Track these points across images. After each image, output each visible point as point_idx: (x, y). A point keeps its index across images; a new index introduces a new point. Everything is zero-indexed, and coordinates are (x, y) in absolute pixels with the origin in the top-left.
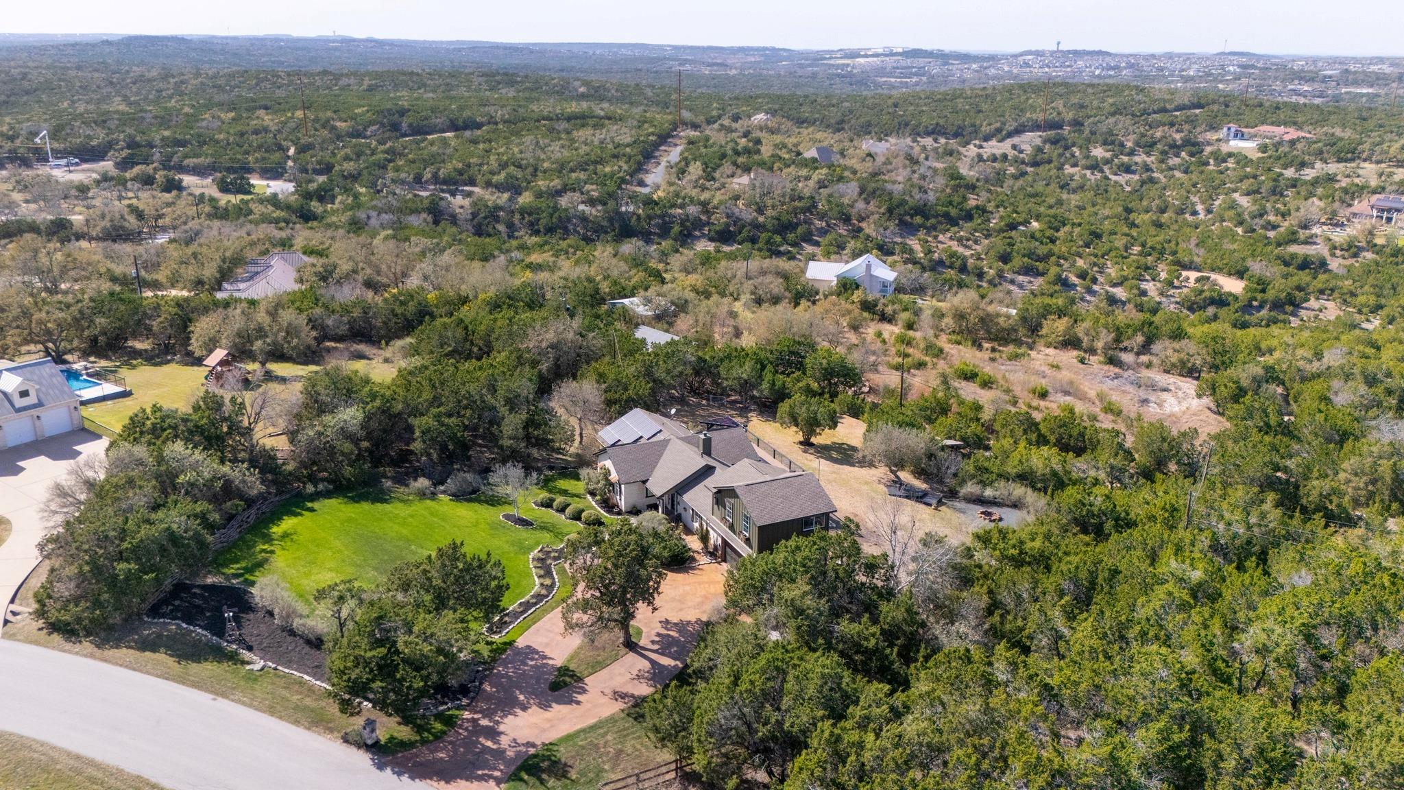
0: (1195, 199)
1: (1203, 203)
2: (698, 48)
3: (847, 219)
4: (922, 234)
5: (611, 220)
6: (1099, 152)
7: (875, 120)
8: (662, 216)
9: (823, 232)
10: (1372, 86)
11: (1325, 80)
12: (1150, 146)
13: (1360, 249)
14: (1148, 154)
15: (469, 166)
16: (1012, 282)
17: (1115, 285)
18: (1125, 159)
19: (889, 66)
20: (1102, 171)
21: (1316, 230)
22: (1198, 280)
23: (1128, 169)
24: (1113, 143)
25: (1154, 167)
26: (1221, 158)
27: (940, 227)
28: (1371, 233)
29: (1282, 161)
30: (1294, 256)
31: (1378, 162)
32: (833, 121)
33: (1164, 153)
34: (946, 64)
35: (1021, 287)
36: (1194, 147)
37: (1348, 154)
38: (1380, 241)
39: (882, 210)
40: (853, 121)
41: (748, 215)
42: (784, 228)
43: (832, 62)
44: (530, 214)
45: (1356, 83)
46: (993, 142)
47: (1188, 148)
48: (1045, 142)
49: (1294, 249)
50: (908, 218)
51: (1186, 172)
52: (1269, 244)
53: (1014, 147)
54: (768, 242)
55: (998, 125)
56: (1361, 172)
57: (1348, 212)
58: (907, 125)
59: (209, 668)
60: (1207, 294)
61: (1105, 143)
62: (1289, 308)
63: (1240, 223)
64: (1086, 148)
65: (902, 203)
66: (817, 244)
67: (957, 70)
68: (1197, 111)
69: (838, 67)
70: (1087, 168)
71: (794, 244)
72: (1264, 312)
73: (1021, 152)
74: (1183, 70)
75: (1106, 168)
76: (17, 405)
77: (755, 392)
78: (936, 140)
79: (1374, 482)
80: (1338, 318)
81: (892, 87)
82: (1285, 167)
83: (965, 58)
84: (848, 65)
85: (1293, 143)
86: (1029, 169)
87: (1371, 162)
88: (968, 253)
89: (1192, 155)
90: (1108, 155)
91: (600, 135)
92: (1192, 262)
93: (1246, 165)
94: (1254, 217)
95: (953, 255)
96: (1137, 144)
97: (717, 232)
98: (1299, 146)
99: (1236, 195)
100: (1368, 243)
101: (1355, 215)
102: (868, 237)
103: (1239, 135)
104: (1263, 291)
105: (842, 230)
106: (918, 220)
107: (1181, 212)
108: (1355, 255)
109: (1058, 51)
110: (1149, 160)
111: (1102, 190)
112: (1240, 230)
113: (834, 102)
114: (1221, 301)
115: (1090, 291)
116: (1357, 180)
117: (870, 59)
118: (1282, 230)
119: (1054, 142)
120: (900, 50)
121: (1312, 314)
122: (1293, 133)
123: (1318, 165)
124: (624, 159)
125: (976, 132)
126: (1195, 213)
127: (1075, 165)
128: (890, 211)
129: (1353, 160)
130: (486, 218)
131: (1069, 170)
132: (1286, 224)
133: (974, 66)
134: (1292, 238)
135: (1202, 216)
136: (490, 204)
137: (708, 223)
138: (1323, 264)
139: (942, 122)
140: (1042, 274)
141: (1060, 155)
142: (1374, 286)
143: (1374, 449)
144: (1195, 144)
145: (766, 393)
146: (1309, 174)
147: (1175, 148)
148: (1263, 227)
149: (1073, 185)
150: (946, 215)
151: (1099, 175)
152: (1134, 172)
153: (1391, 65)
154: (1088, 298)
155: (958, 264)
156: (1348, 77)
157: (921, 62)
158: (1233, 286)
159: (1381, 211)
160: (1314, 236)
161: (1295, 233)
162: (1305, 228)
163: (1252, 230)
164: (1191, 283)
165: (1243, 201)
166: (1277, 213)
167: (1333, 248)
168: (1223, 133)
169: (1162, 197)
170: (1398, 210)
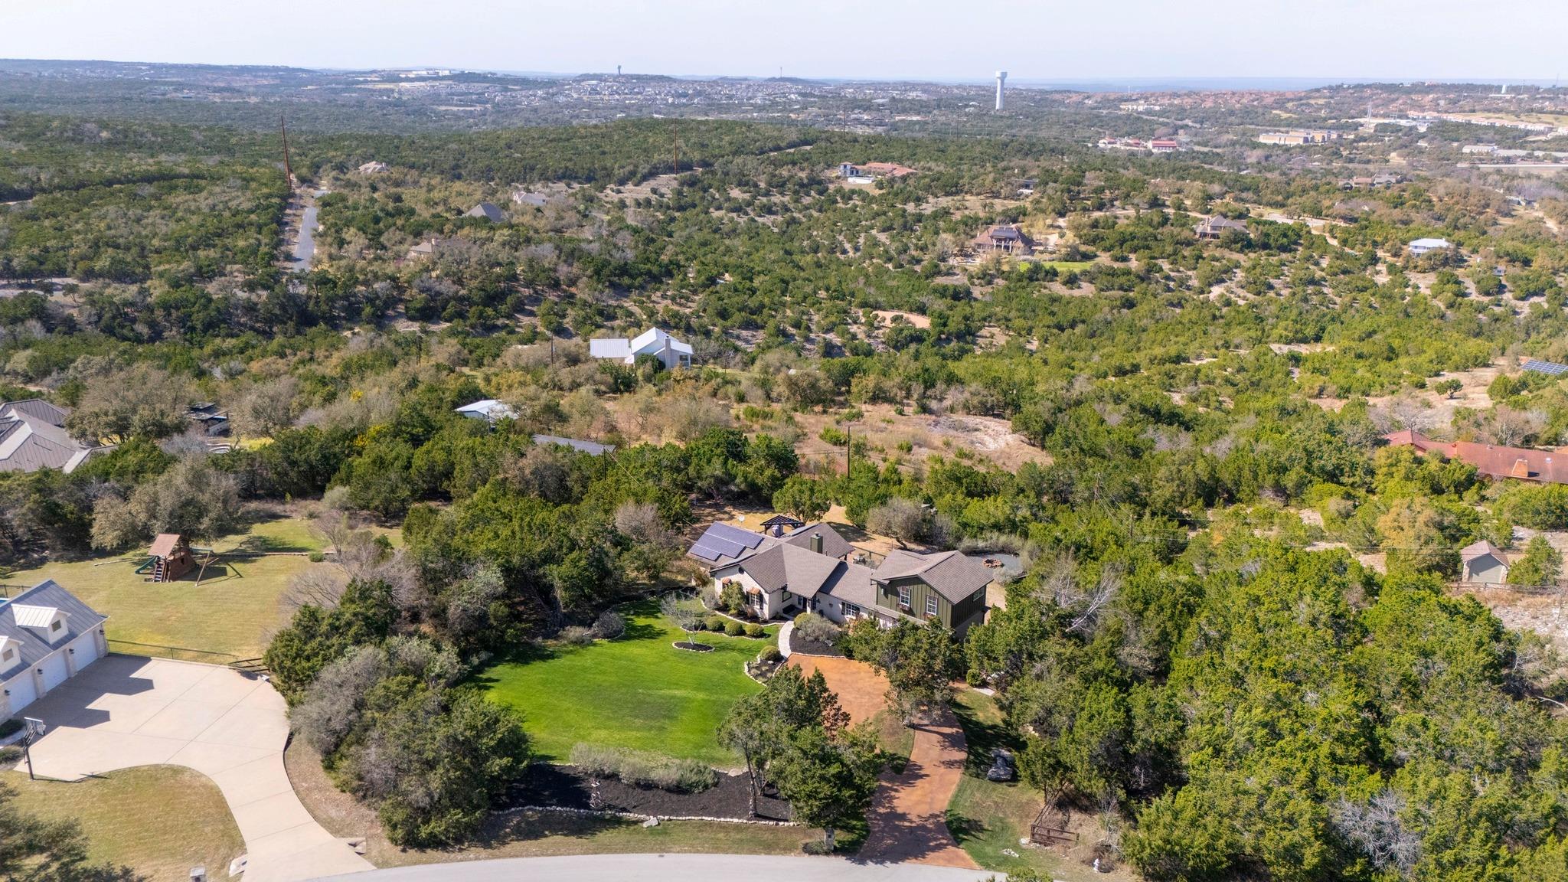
0: (841, 238)
1: (849, 242)
2: (186, 66)
3: (556, 285)
4: (634, 295)
5: (283, 307)
6: (736, 193)
7: (495, 164)
8: (346, 297)
9: (536, 300)
10: (919, 114)
11: (879, 108)
12: (781, 186)
13: (993, 276)
14: (782, 194)
15: (46, 250)
16: (738, 337)
17: (827, 331)
18: (764, 200)
19: (443, 92)
20: (747, 214)
21: (952, 261)
22: (894, 319)
23: (769, 210)
24: (747, 184)
25: (791, 206)
26: (847, 196)
27: (649, 287)
28: (999, 262)
29: (900, 197)
30: (945, 288)
31: (978, 194)
32: (446, 166)
33: (796, 192)
34: (506, 90)
35: (747, 341)
36: (816, 183)
37: (953, 188)
38: (1005, 268)
39: (589, 272)
40: (470, 166)
41: (447, 287)
42: (493, 298)
43: (370, 86)
44: (177, 308)
45: (904, 111)
46: (630, 186)
47: (816, 186)
48: (682, 184)
49: (940, 281)
50: (616, 279)
51: (820, 211)
52: (919, 278)
53: (654, 191)
54: (480, 316)
55: (631, 168)
56: (967, 204)
57: (973, 242)
58: (532, 169)
59: (605, 836)
60: (905, 332)
61: (740, 184)
62: (969, 338)
63: (890, 260)
64: (722, 189)
65: (606, 264)
66: (532, 314)
67: (526, 99)
68: (808, 148)
69: (381, 92)
70: (733, 211)
71: (509, 317)
72: (954, 344)
73: (662, 196)
74: (750, 98)
75: (749, 210)
76: (52, 641)
77: (733, 488)
78: (569, 185)
79: (1183, 483)
80: (1008, 342)
81: (457, 117)
82: (905, 202)
83: (525, 83)
84: (392, 91)
85: (904, 178)
86: (677, 214)
87: (972, 194)
88: (688, 311)
89: (821, 193)
90: (747, 196)
91: (203, 201)
92: (877, 302)
93: (870, 203)
94: (900, 253)
95: (676, 315)
96: (769, 184)
97: (418, 310)
98: (911, 182)
99: (874, 232)
100: (998, 270)
101: (979, 245)
102: (585, 303)
103: (855, 173)
104: (945, 325)
105: (552, 297)
106: (626, 280)
107: (832, 251)
108: (990, 283)
109: (620, 75)
110: (786, 199)
111: (754, 233)
112: (890, 266)
113: (436, 143)
114: (918, 337)
115: (808, 340)
116: (967, 212)
117: (417, 84)
118: (924, 263)
119: (692, 183)
120: (447, 73)
121: (987, 341)
122: (901, 171)
123: (931, 199)
124: (253, 229)
125: (609, 175)
126: (844, 252)
127: (719, 208)
128: (597, 272)
129: (957, 193)
130: (114, 318)
131: (716, 214)
132: (927, 257)
133: (540, 93)
134: (936, 272)
135: (851, 254)
136: (116, 300)
137: (401, 301)
138: (968, 293)
139: (570, 165)
140: (763, 327)
141: (703, 198)
142: (1019, 310)
143: (1176, 458)
144: (820, 183)
145: (743, 486)
146: (928, 208)
147: (804, 187)
148: (909, 262)
149: (726, 229)
150: (649, 273)
151: (746, 218)
152: (775, 213)
153: (924, 91)
154: (808, 346)
155: (683, 324)
156: (898, 105)
157: (478, 87)
158: (922, 322)
159: (999, 240)
160: (952, 267)
161: (937, 266)
162: (944, 260)
163: (901, 266)
164: (888, 323)
165: (883, 237)
166: (917, 247)
167: (971, 277)
168: (838, 172)
169: (810, 237)
170: (1012, 239)
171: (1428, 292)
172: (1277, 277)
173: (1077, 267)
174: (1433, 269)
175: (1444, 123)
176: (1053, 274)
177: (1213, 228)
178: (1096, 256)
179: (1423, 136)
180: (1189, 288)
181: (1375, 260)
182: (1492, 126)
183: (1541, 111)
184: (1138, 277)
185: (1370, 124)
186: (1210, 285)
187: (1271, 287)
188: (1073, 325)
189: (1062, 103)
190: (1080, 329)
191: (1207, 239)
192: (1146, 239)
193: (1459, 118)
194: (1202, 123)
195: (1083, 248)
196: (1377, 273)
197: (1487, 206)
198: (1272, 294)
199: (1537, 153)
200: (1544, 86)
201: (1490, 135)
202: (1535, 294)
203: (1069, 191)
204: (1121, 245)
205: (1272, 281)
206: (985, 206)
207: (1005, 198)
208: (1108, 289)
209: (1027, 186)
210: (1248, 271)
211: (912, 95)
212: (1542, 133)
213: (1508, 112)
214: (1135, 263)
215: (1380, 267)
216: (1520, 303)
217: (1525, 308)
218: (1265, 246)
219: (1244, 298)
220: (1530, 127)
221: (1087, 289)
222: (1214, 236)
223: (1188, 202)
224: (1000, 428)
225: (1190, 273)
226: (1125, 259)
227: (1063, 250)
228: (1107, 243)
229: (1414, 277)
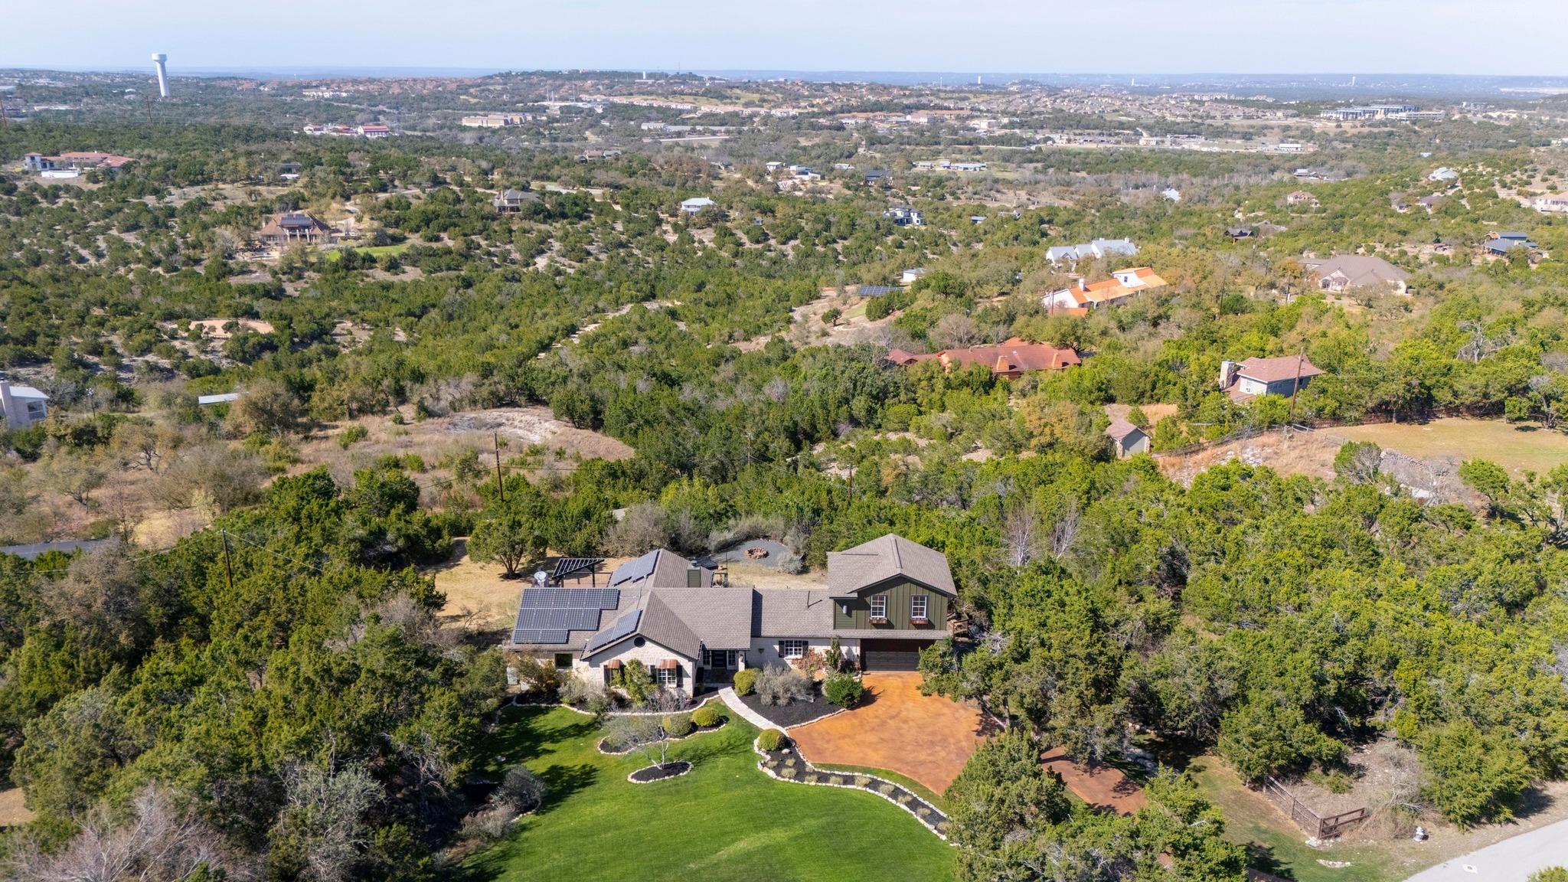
0: (70, 243)
1: (84, 247)
13: (300, 269)
21: (242, 258)
22: (228, 328)
28: (301, 253)
29: (131, 190)
30: (251, 288)
31: (234, 182)
37: (199, 177)
38: (313, 259)
45: (43, 100)
49: (238, 280)
52: (205, 280)
56: (225, 193)
57: (258, 234)
60: (250, 341)
62: (327, 338)
63: (156, 263)
72: (314, 347)
80: (372, 337)
82: (140, 194)
85: (126, 168)
87: (224, 181)
89: (8, 193)
92: (185, 312)
93: (90, 200)
94: (168, 254)
98: (137, 172)
99: (114, 232)
100: (303, 262)
101: (269, 237)
103: (49, 165)
104: (289, 327)
107: (63, 261)
108: (300, 277)
112: (160, 270)
116: (229, 202)
118: (206, 263)
121: (348, 338)
122: (116, 161)
123: (174, 190)
126: (82, 260)
129: (204, 182)
132: (206, 256)
134: (226, 272)
135: (93, 261)
138: (281, 291)
146: (176, 201)
148: (185, 264)
158: (264, 328)
159: (292, 229)
160: (246, 264)
161: (225, 265)
162: (231, 257)
163: (176, 269)
164: (220, 332)
165: (131, 238)
166: (188, 246)
167: (274, 273)
168: (26, 164)
169: (21, 247)
170: (308, 227)
171: (711, 245)
172: (591, 243)
173: (394, 251)
174: (709, 225)
175: (614, 105)
176: (370, 261)
177: (510, 201)
178: (405, 238)
179: (603, 117)
180: (513, 262)
181: (659, 222)
182: (651, 107)
183: (682, 93)
184: (461, 255)
185: (555, 106)
186: (533, 257)
187: (589, 254)
188: (425, 310)
189: (234, 90)
190: (434, 313)
191: (507, 214)
192: (450, 216)
193: (624, 100)
194: (397, 108)
195: (390, 231)
196: (665, 232)
197: (699, 171)
198: (591, 259)
199: (699, 128)
200: (671, 74)
201: (654, 115)
202: (791, 238)
203: (343, 173)
204: (428, 225)
205: (589, 247)
206: (250, 195)
207: (269, 184)
208: (436, 271)
209: (289, 171)
210: (561, 240)
211: (43, 81)
212: (689, 112)
213: (658, 95)
214: (448, 241)
215: (665, 227)
216: (783, 247)
217: (789, 249)
218: (564, 216)
219: (570, 266)
220: (680, 107)
221: (411, 274)
222: (512, 209)
223: (468, 179)
224: (528, 418)
225: (508, 247)
226: (438, 239)
227: (369, 235)
228: (413, 224)
229: (697, 234)
